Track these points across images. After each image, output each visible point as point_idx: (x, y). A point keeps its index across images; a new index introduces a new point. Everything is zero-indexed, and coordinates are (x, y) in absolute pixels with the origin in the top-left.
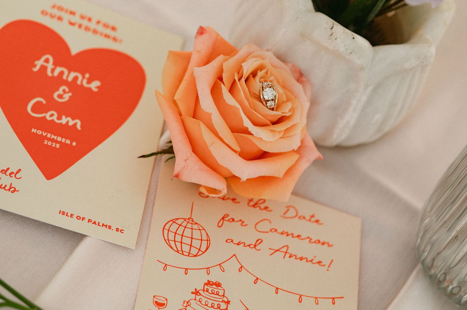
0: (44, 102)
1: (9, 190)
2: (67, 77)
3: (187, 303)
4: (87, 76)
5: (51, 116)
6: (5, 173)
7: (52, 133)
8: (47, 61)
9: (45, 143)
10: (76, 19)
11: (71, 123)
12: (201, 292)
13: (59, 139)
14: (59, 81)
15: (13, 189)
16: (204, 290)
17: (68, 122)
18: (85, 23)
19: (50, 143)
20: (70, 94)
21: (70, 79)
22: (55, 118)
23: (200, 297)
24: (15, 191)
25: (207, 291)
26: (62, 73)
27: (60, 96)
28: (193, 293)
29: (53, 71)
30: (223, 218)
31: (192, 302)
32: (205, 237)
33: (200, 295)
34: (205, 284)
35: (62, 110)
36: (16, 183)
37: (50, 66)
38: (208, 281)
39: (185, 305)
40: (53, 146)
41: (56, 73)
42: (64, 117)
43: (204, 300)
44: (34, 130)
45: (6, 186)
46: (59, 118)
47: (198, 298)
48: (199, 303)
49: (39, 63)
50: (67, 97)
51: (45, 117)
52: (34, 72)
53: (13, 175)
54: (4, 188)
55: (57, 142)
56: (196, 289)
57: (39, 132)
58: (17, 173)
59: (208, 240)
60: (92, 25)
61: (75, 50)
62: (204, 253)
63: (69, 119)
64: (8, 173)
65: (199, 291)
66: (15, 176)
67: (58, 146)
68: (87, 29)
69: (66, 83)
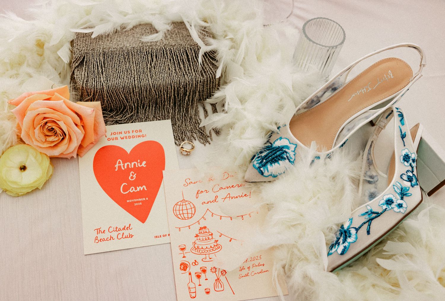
0: (127, 184)
1: (130, 237)
2: (131, 166)
3: (194, 243)
4: (139, 161)
5: (132, 190)
6: (125, 229)
7: (136, 199)
8: (119, 163)
9: (135, 205)
10: (123, 135)
11: (142, 189)
12: (199, 235)
13: (140, 200)
14: (129, 170)
15: (131, 236)
16: (200, 233)
17: (140, 189)
18: (127, 135)
19: (137, 204)
20: (136, 174)
21: (132, 167)
22: (134, 190)
23: (199, 237)
24: (132, 236)
25: (201, 233)
26: (128, 165)
27: (132, 178)
28: (195, 237)
29: (124, 166)
30: (197, 193)
31: (197, 241)
32: (192, 206)
33: (199, 236)
34: (200, 230)
35: (136, 184)
36: (131, 232)
37: (122, 165)
38: (200, 228)
39: (194, 244)
40: (139, 204)
41: (126, 167)
42: (137, 187)
43: (201, 238)
44: (128, 201)
45: (127, 235)
46: (136, 189)
47: (198, 238)
48: (199, 241)
49: (117, 166)
50: (134, 176)
51: (130, 191)
52: (116, 171)
53: (128, 229)
54: (127, 237)
55: (139, 202)
56: (196, 234)
57: (131, 201)
58: (129, 226)
59: (194, 207)
60: (131, 134)
61: (129, 151)
62: (194, 214)
63: (140, 187)
64: (126, 229)
65: (198, 235)
66: (129, 229)
67: (141, 203)
68: (130, 137)
69: (131, 169)
